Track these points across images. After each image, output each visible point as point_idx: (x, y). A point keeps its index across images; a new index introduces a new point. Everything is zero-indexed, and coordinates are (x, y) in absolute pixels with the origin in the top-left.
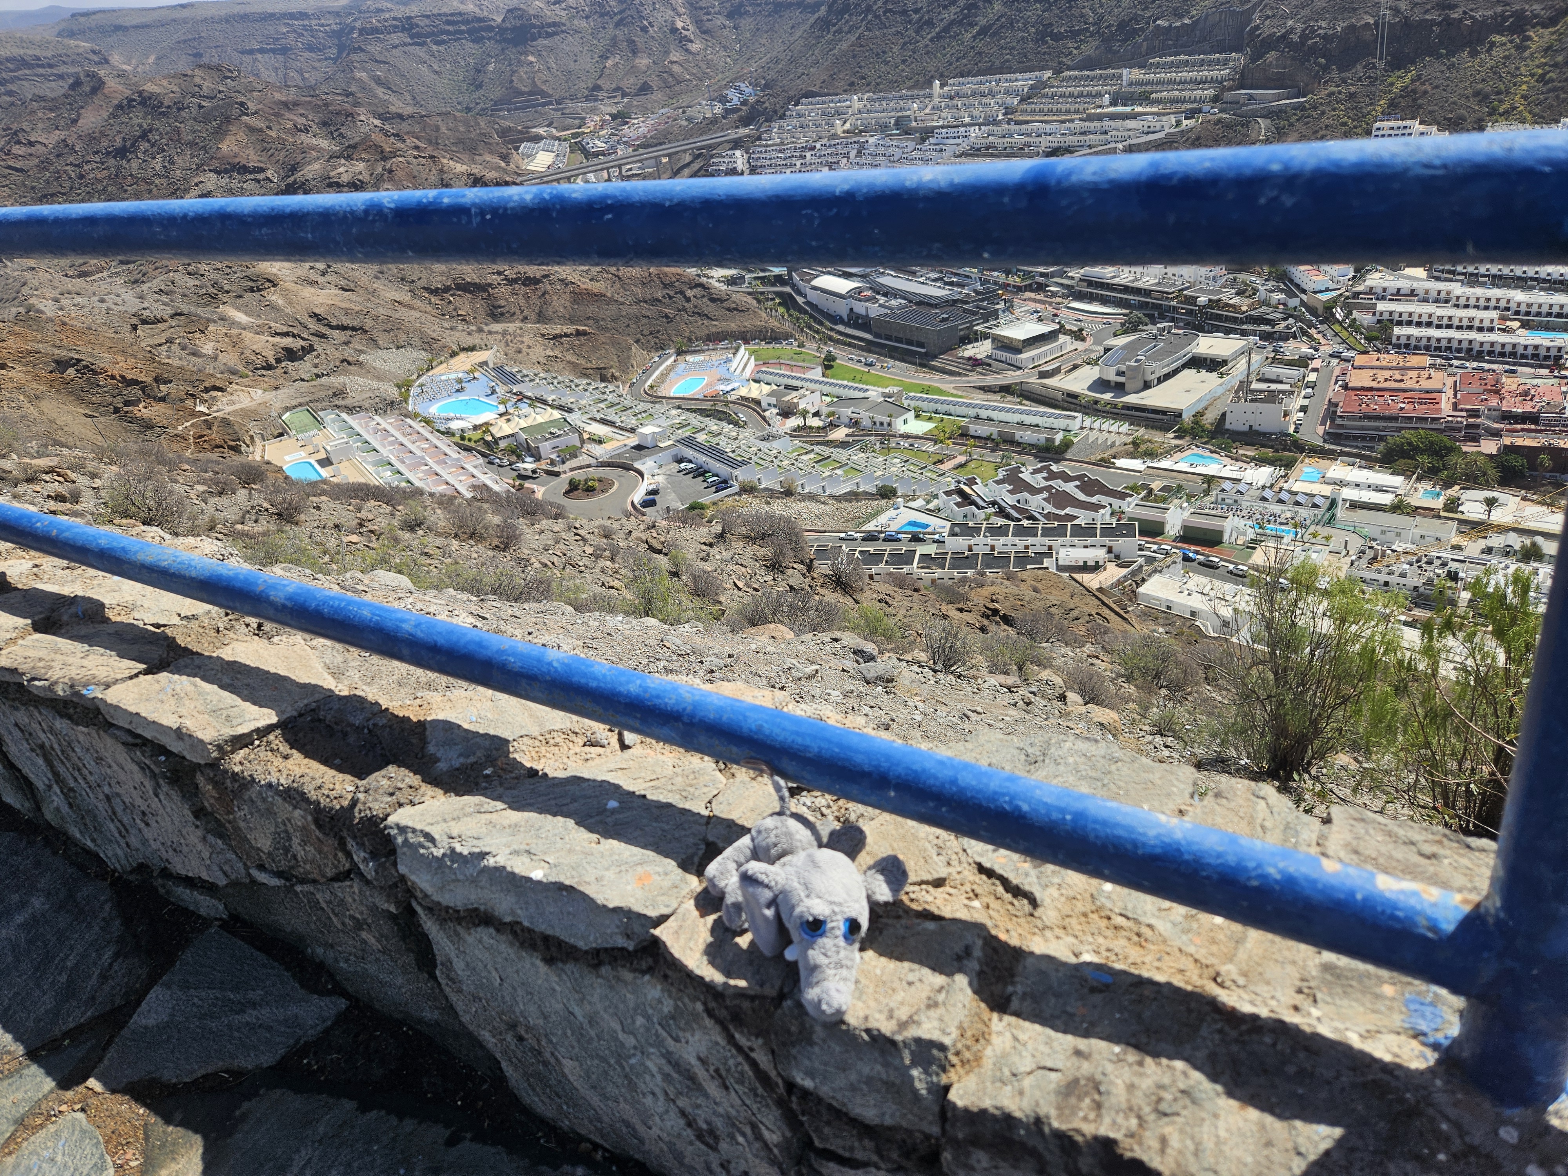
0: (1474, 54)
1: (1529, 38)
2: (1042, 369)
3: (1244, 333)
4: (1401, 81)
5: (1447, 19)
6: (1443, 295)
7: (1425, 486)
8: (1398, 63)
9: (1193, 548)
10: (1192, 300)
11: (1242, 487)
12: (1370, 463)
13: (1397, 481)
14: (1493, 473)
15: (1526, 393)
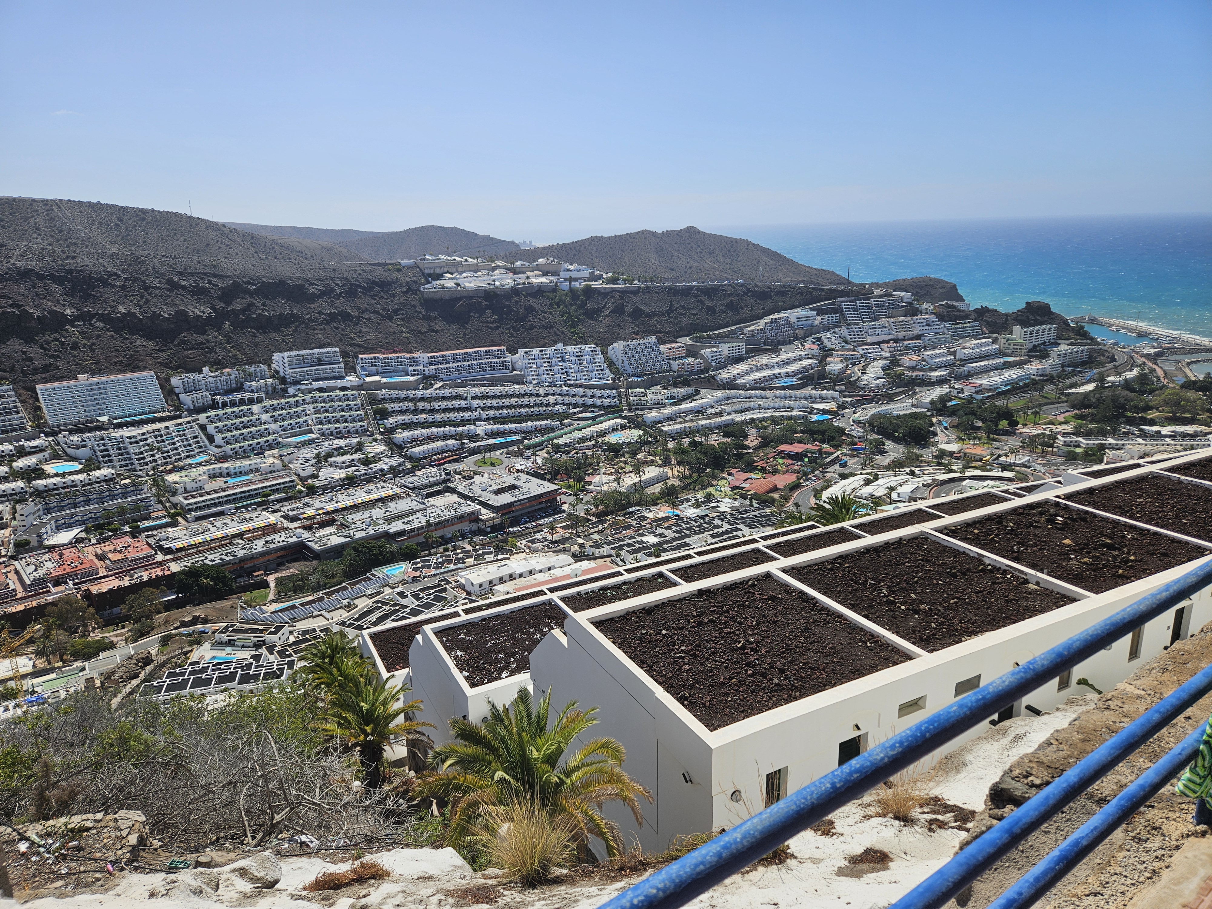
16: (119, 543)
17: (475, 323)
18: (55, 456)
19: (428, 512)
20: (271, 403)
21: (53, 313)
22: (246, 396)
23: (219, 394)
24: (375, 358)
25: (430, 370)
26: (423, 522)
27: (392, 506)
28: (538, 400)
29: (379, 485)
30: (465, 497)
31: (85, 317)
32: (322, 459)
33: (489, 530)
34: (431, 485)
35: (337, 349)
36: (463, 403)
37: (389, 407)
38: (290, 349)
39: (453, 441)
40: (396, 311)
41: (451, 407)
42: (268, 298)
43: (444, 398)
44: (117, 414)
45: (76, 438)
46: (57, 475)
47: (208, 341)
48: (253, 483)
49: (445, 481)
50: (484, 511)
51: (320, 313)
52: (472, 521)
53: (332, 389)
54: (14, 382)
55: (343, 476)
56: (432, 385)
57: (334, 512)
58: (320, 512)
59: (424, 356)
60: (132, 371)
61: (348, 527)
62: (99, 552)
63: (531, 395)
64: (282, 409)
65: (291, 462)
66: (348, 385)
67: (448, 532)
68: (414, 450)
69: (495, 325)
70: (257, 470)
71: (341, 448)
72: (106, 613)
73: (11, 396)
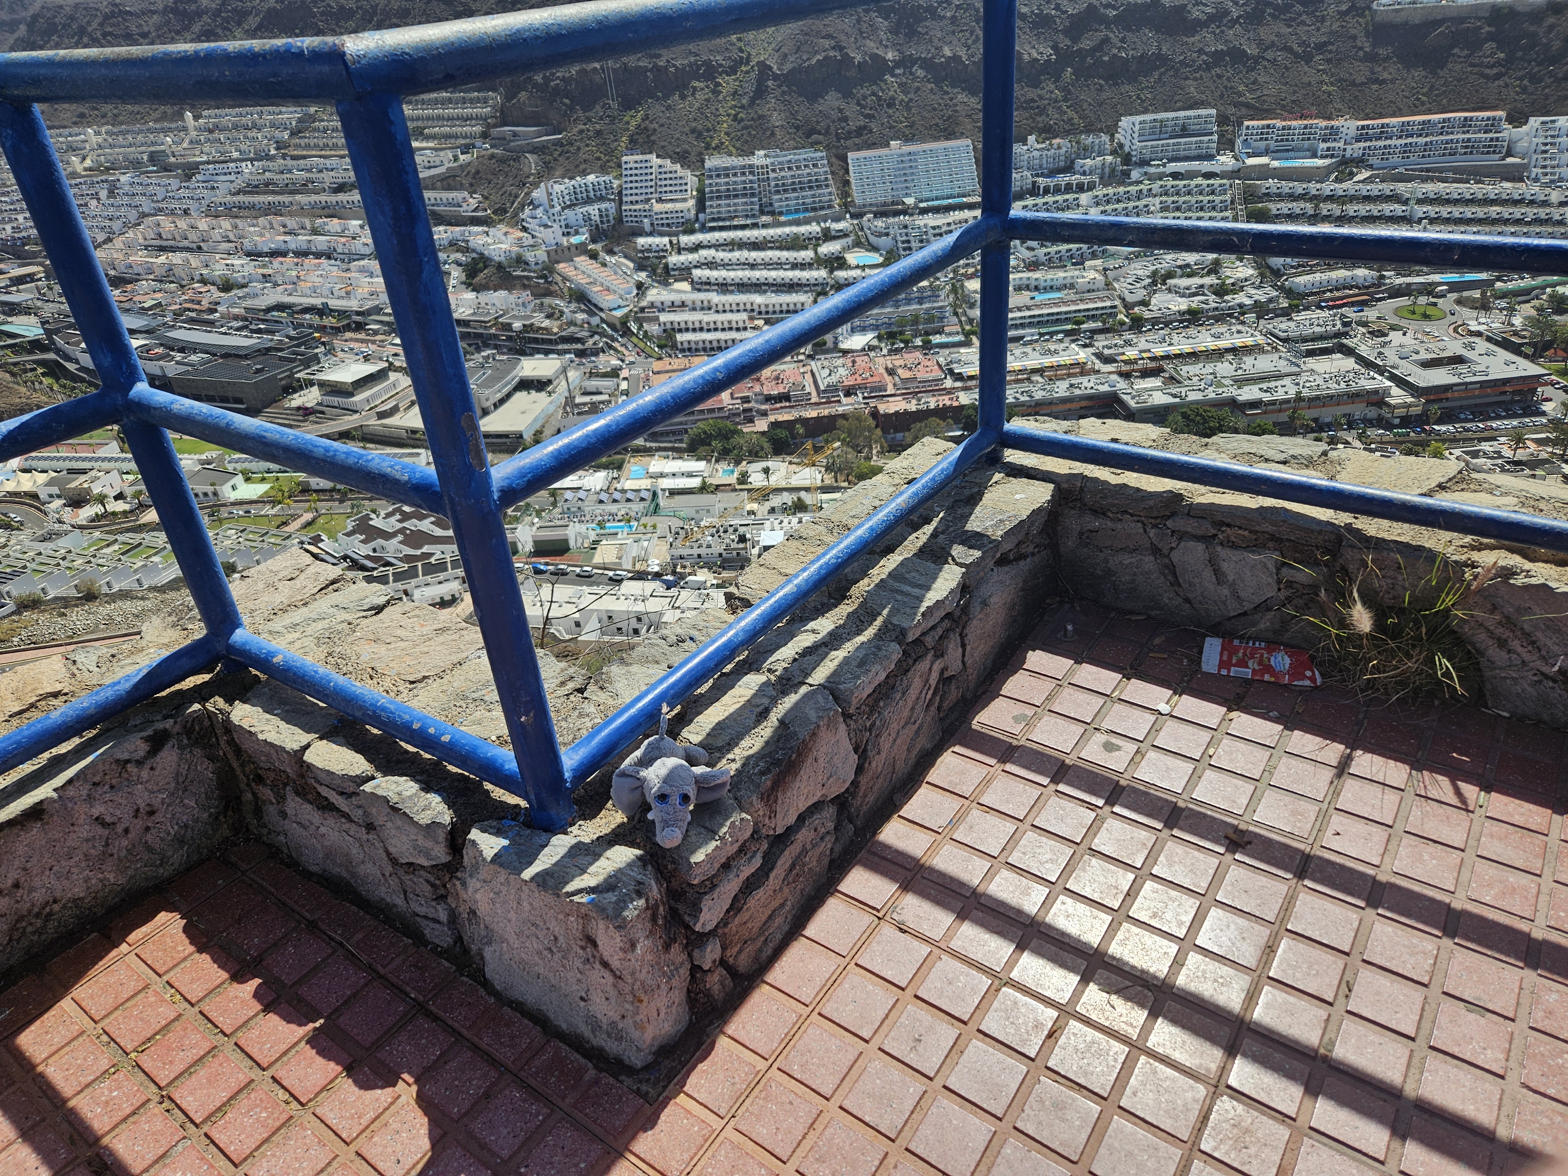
0: (683, 97)
1: (719, 84)
2: (378, 410)
3: (560, 353)
4: (634, 119)
5: (655, 65)
6: (706, 304)
7: (722, 466)
8: (628, 104)
9: (543, 560)
10: (508, 327)
11: (581, 494)
12: (679, 453)
13: (701, 465)
14: (767, 446)
15: (777, 378)
16: (910, 357)
17: (1458, 67)
18: (858, 244)
19: (1302, 380)
20: (1105, 191)
21: (875, 57)
22: (1075, 179)
23: (1042, 175)
24: (1268, 126)
25: (1356, 149)
26: (1292, 394)
27: (1248, 361)
28: (1542, 213)
29: (1234, 329)
30: (1368, 364)
31: (906, 62)
32: (1159, 279)
33: (1397, 421)
34: (1315, 338)
35: (1214, 112)
36: (1398, 209)
37: (1273, 207)
38: (1145, 111)
39: (1366, 272)
40: (1320, 47)
41: (1376, 213)
42: (1129, 29)
43: (1367, 199)
44: (926, 194)
45: (880, 223)
46: (858, 267)
47: (1041, 97)
48: (1065, 303)
49: (1338, 335)
50: (1395, 391)
51: (1201, 51)
52: (1370, 404)
53: (1191, 175)
54: (827, 148)
55: (1184, 307)
56: (1352, 175)
57: (1163, 358)
58: (1145, 355)
59: (1349, 125)
60: (947, 139)
61: (1179, 382)
62: (890, 366)
63: (1532, 202)
64: (1119, 201)
65: (1117, 279)
66: (1217, 169)
67: (1327, 415)
68: (1298, 280)
69: (1495, 71)
70: (1072, 286)
71: (1188, 266)
72: (889, 437)
73: (823, 166)
